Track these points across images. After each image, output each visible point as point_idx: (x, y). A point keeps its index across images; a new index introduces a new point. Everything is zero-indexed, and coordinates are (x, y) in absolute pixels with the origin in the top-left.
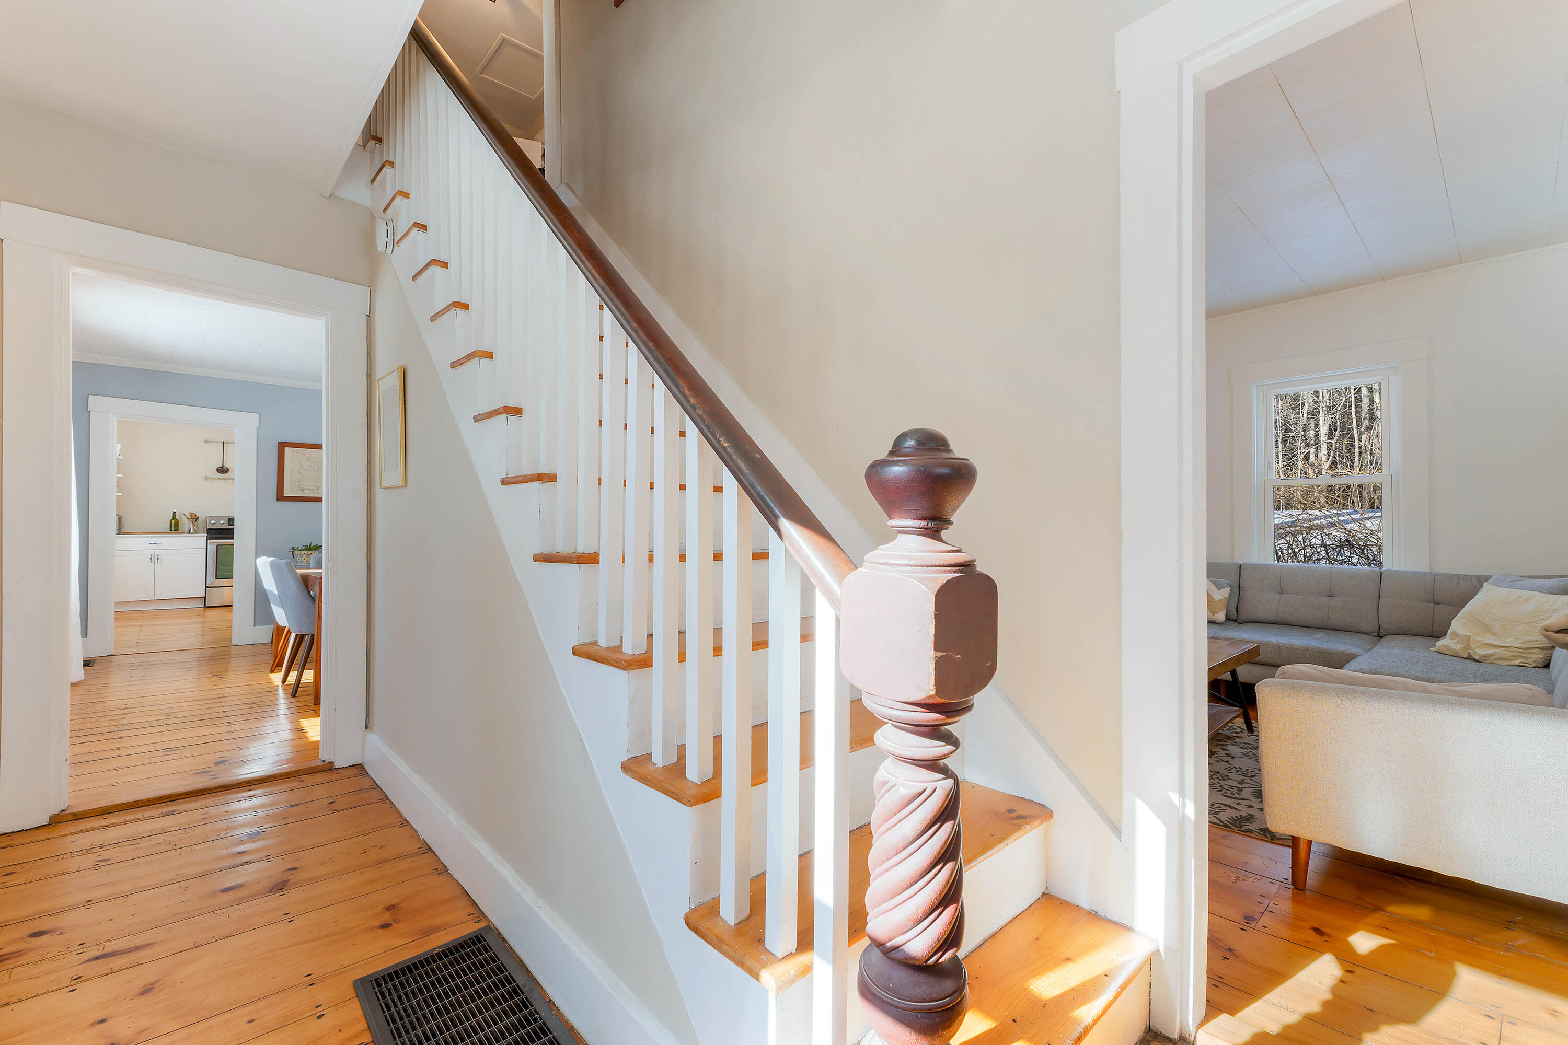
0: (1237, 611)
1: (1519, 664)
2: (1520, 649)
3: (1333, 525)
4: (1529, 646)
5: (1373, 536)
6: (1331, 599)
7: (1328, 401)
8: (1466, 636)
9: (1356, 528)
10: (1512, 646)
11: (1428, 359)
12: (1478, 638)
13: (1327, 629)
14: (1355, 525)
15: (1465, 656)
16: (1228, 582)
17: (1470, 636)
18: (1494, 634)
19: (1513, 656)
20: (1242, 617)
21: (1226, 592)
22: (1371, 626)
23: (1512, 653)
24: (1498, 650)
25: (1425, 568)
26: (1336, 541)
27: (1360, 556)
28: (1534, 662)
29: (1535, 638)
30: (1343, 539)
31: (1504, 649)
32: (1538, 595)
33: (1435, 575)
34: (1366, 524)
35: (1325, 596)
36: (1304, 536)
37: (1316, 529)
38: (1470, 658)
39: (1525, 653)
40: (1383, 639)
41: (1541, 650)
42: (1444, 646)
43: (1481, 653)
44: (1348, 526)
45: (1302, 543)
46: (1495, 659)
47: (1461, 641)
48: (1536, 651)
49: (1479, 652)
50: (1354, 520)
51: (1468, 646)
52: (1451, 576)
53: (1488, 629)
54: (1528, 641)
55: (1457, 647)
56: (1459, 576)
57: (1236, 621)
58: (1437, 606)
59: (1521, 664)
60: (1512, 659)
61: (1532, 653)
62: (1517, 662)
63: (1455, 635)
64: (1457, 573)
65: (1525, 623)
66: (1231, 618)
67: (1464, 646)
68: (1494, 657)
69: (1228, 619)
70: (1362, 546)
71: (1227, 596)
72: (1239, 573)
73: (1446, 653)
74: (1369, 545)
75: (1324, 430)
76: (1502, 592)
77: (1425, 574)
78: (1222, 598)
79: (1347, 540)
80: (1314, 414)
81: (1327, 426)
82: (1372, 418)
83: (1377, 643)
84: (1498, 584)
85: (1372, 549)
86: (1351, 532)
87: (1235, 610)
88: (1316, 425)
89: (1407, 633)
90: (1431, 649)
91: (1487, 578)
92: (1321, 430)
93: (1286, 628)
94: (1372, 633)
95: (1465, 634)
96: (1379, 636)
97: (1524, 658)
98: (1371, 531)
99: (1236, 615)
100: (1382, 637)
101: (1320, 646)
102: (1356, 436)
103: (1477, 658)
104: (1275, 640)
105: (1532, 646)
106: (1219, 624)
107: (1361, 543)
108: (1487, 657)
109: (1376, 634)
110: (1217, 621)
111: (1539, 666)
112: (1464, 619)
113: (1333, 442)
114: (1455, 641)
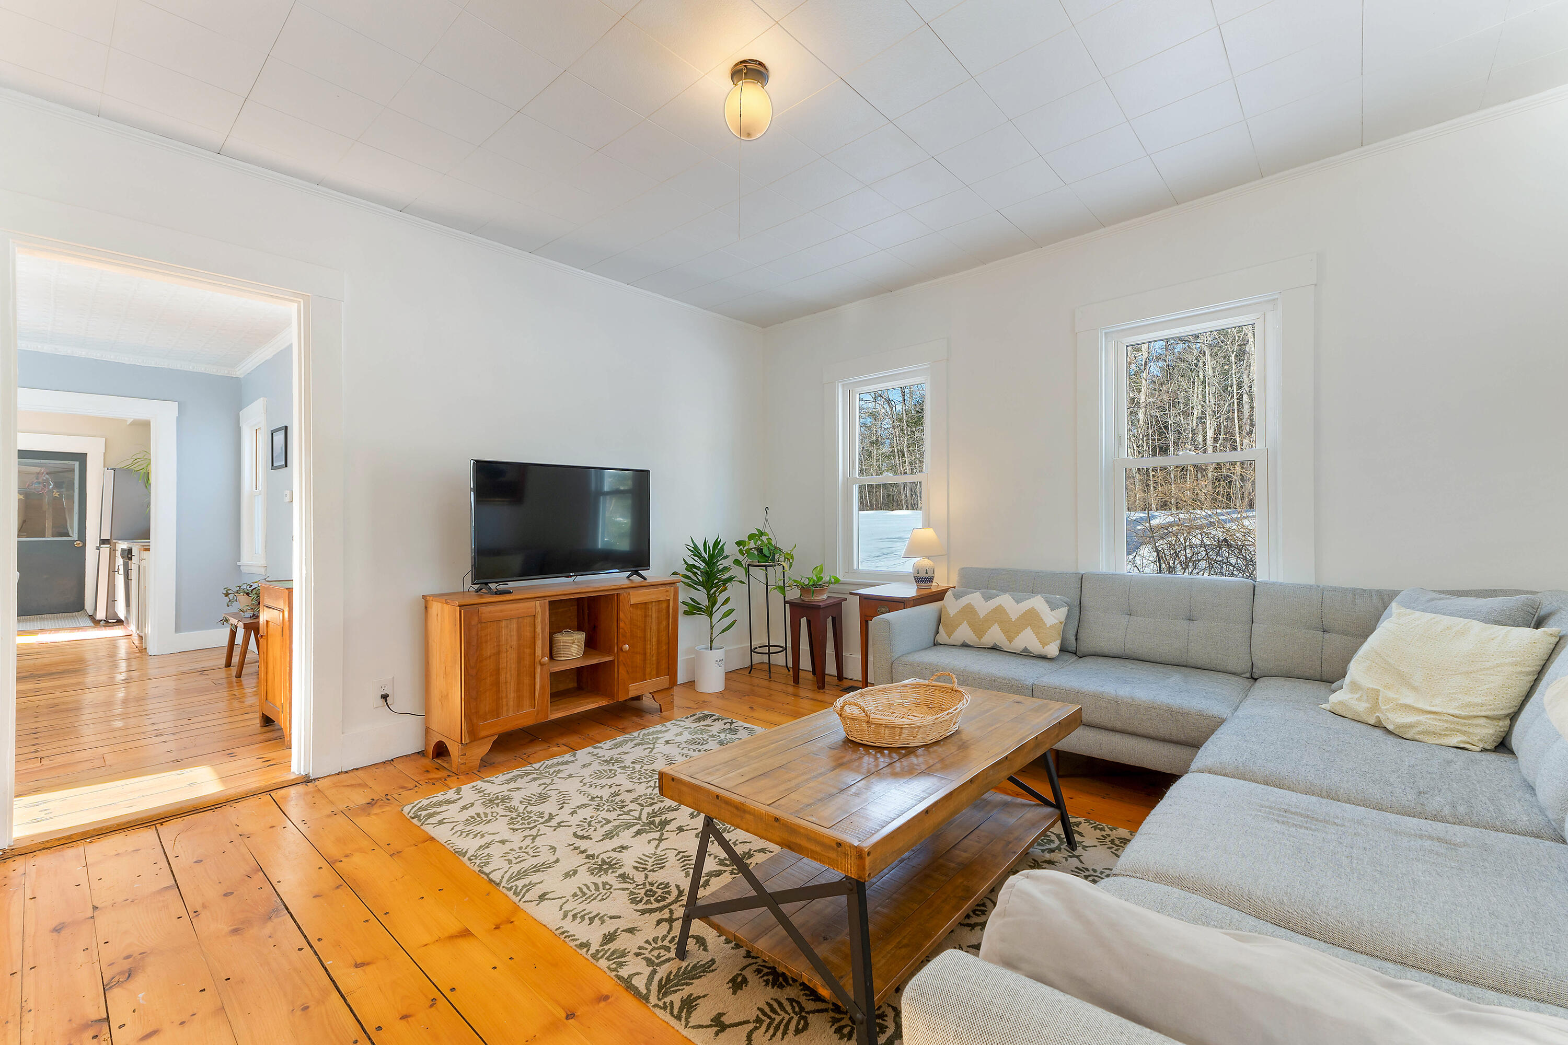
0: (1076, 639)
1: (1457, 745)
2: (1457, 717)
3: (1211, 524)
4: (1471, 714)
5: (1251, 536)
6: (1191, 624)
7: (1214, 406)
8: (1373, 689)
9: (1234, 527)
10: (1445, 711)
11: (1316, 285)
12: (1391, 694)
13: (1186, 666)
14: (1234, 524)
15: (1372, 722)
16: (1066, 599)
17: (1378, 691)
18: (1415, 689)
19: (1446, 729)
20: (1084, 647)
21: (1062, 613)
22: (1242, 664)
23: (1448, 725)
24: (1422, 718)
25: (1311, 581)
26: (1215, 541)
27: (1238, 557)
28: (1480, 740)
29: (1479, 700)
30: (1222, 538)
31: (1432, 716)
32: (1477, 626)
33: (1323, 590)
34: (1244, 523)
35: (1184, 619)
36: (1185, 535)
37: (1196, 529)
38: (1378, 726)
39: (1465, 725)
40: (1259, 684)
41: (1489, 721)
42: (1340, 703)
43: (1397, 721)
44: (1228, 525)
45: (1183, 543)
46: (1420, 733)
47: (1365, 698)
48: (1482, 721)
49: (1394, 719)
50: (1232, 520)
51: (1375, 706)
52: (1344, 591)
53: (1404, 680)
54: (1469, 705)
55: (1361, 707)
56: (1354, 591)
57: (1075, 653)
58: (1327, 636)
59: (1462, 745)
60: (1445, 735)
61: (1477, 726)
62: (1455, 740)
63: (1355, 686)
64: (1352, 587)
65: (1460, 674)
66: (1070, 649)
67: (1369, 705)
68: (1418, 729)
69: (1063, 650)
70: (1240, 546)
71: (1063, 619)
72: (1080, 586)
73: (1345, 715)
74: (1248, 545)
75: (1210, 434)
76: (1420, 619)
77: (1310, 588)
78: (1057, 622)
79: (1225, 540)
80: (1202, 419)
81: (1213, 430)
82: (1252, 425)
83: (1249, 690)
84: (1409, 605)
85: (1249, 549)
86: (1229, 531)
87: (1073, 638)
88: (1204, 429)
89: (1287, 675)
90: (1323, 706)
91: (1393, 594)
92: (1208, 434)
93: (1134, 667)
94: (1242, 674)
95: (1371, 686)
96: (1252, 678)
97: (1464, 733)
98: (1249, 530)
99: (1075, 645)
100: (1256, 679)
101: (1171, 702)
102: (1238, 440)
103: (1390, 727)
104: (1113, 692)
105: (1475, 714)
106: (1051, 659)
107: (1240, 543)
108: (1407, 727)
109: (1248, 675)
110: (1049, 656)
111: (1489, 748)
112: (1369, 662)
113: (1218, 445)
114: (1357, 696)
